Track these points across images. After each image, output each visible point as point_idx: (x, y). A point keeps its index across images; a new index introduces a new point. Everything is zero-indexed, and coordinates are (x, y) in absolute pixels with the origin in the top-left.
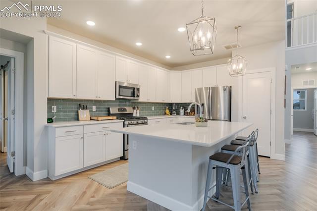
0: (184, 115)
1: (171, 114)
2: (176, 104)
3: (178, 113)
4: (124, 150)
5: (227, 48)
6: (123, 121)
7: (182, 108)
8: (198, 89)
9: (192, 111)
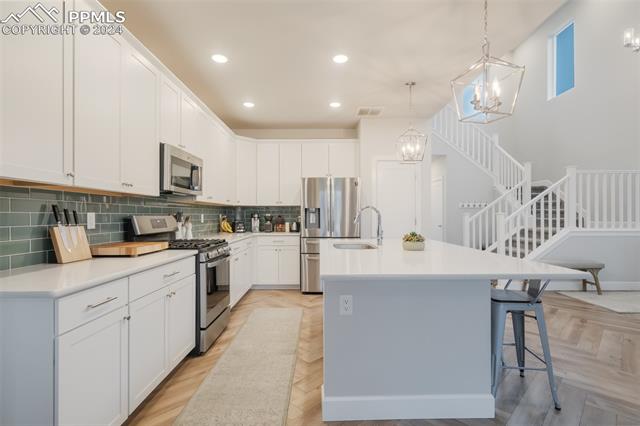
0: (261, 230)
1: (234, 231)
2: (243, 208)
3: (248, 229)
4: (199, 329)
5: (362, 112)
6: (196, 252)
7: (256, 216)
8: (309, 179)
9: (278, 223)
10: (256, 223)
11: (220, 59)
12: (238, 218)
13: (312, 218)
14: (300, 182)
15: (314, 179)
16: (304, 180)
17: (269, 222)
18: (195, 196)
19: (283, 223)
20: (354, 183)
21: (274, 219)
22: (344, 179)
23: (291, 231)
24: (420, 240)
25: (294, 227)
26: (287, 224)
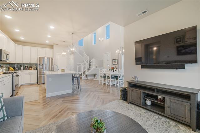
0: (24, 70)
1: (14, 70)
3: (19, 69)
4: (13, 91)
5: (54, 44)
6: (12, 74)
7: (22, 66)
8: (40, 58)
9: (30, 68)
10: (22, 68)
11: (17, 30)
12: (16, 66)
13: (41, 67)
14: (37, 58)
15: (41, 58)
16: (38, 57)
17: (27, 68)
18: (7, 61)
19: (31, 68)
20: (52, 59)
21: (28, 67)
22: (49, 58)
23: (34, 70)
24: (64, 70)
25: (35, 69)
26: (33, 68)
